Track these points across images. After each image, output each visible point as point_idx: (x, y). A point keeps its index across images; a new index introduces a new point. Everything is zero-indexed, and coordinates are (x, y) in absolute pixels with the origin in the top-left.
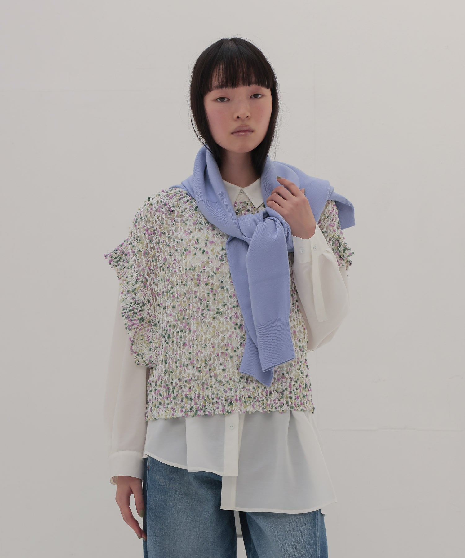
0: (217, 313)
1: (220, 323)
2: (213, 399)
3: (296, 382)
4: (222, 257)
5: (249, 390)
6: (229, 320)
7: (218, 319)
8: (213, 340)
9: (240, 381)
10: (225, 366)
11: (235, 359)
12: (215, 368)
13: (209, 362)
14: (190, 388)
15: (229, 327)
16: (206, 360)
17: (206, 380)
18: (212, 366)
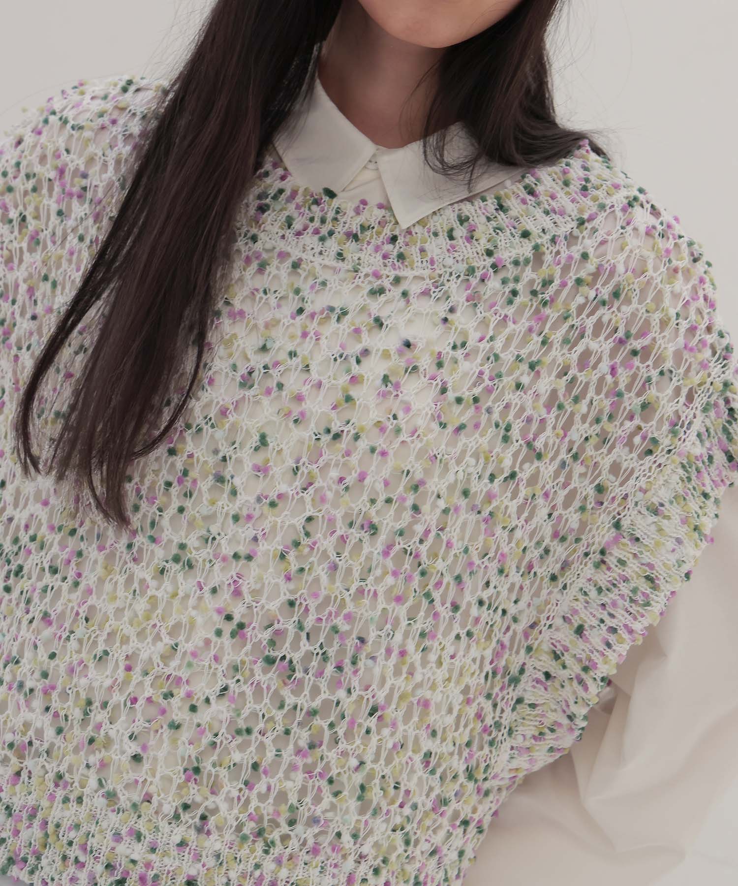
0: (176, 559)
1: (175, 595)
2: (70, 843)
3: (376, 871)
4: (250, 373)
5: (198, 858)
6: (207, 595)
7: (174, 581)
8: (134, 643)
9: (177, 817)
10: (144, 748)
11: (185, 735)
12: (108, 743)
13: (99, 716)
14: (18, 774)
15: (199, 620)
16: (89, 703)
17: (70, 770)
18: (102, 732)
